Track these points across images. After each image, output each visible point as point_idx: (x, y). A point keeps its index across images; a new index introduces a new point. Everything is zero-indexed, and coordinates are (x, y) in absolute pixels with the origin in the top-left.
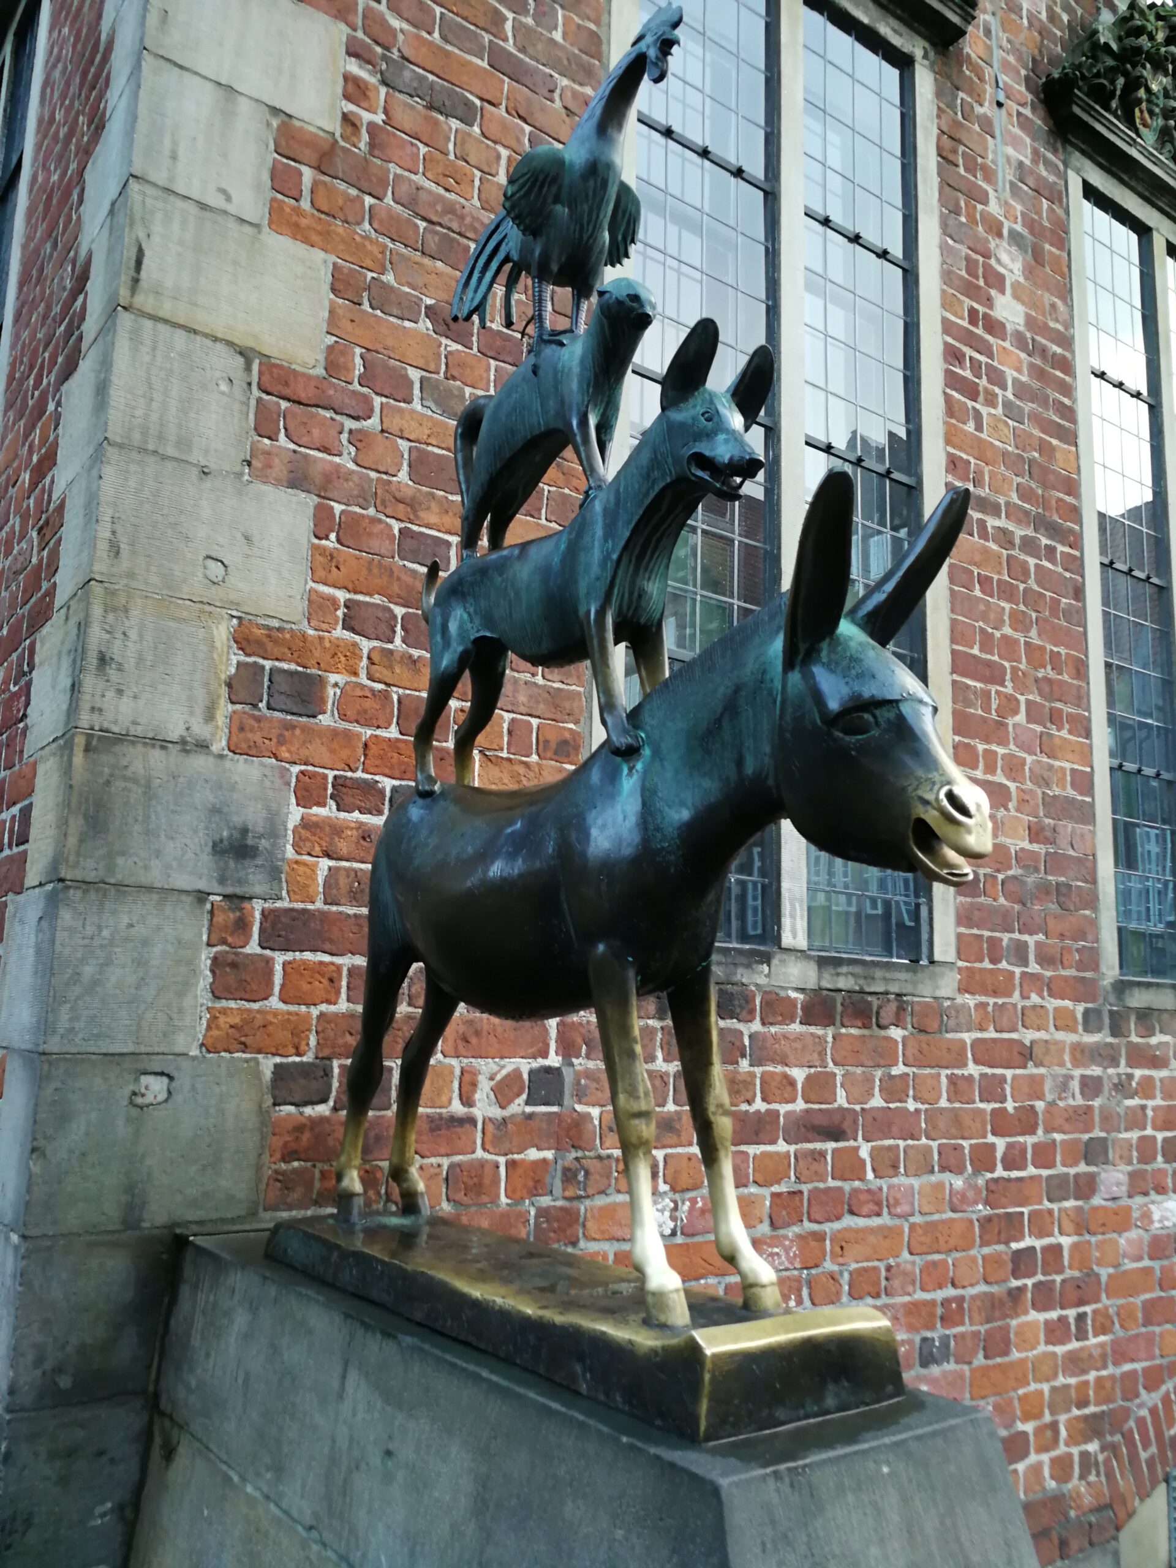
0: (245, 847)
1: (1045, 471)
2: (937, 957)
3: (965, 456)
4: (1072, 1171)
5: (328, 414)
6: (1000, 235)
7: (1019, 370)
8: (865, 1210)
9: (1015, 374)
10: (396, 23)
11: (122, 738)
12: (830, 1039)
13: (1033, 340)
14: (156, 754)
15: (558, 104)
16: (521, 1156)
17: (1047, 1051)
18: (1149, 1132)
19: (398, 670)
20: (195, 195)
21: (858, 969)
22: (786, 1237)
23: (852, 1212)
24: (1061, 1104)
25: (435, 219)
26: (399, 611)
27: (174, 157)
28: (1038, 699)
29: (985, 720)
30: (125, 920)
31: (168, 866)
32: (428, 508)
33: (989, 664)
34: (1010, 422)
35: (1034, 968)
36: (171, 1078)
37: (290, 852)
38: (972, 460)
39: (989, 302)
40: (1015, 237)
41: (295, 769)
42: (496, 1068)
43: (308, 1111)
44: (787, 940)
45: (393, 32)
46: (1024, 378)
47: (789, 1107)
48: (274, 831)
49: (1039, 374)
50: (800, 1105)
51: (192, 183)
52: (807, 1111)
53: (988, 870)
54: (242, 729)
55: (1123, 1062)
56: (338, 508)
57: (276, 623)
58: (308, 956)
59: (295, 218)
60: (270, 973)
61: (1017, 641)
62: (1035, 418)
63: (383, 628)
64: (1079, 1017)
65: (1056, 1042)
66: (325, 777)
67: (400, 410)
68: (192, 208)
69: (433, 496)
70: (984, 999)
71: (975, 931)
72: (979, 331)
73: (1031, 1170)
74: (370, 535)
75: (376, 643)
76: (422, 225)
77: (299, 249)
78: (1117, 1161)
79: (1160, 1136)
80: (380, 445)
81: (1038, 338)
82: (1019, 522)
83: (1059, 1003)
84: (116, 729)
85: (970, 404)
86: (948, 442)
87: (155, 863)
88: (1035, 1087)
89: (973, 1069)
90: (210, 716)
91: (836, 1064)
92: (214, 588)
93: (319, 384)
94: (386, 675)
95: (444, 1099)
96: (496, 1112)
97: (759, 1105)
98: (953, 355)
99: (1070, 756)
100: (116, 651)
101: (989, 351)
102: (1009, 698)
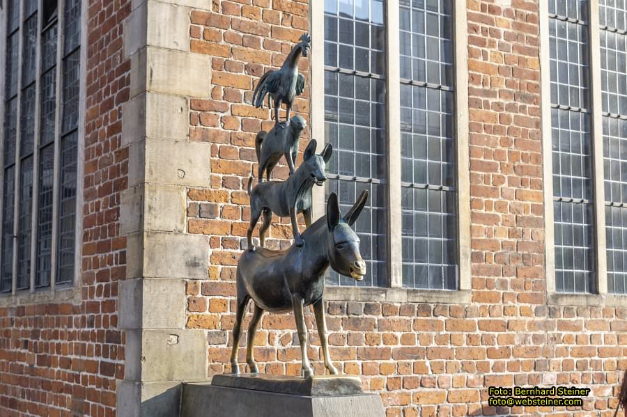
0: (195, 263)
1: (520, 71)
2: (462, 288)
3: (478, 73)
4: (528, 373)
5: (213, 113)
7: (508, 27)
8: (427, 385)
9: (506, 30)
11: (157, 232)
12: (412, 321)
13: (516, 11)
14: (167, 236)
16: (291, 362)
17: (517, 324)
18: (569, 358)
19: (241, 199)
20: (167, 46)
21: (424, 294)
22: (393, 394)
23: (422, 386)
24: (523, 346)
25: (247, 32)
26: (241, 178)
27: (159, 35)
28: (515, 175)
29: (487, 188)
30: (162, 288)
31: (173, 271)
32: (249, 140)
33: (489, 164)
34: (503, 53)
35: (510, 290)
36: (178, 336)
37: (210, 264)
38: (482, 74)
41: (210, 236)
42: (281, 333)
43: (220, 346)
44: (393, 284)
46: (511, 30)
47: (395, 346)
48: (203, 258)
49: (518, 26)
50: (399, 346)
51: (166, 42)
52: (403, 348)
53: (488, 251)
54: (192, 225)
55: (556, 329)
56: (218, 145)
57: (201, 189)
58: (217, 297)
59: (199, 45)
60: (205, 303)
61: (504, 152)
62: (516, 48)
63: (236, 185)
64: (533, 310)
65: (521, 321)
66: (219, 238)
67: (238, 106)
68: (166, 52)
69: (251, 135)
70: (484, 304)
71: (481, 277)
72: (487, 14)
73: (507, 373)
74: (230, 153)
75: (234, 190)
76: (242, 34)
77: (200, 56)
78: (551, 369)
79: (575, 360)
80: (232, 121)
81: (519, 10)
82: (506, 98)
83: (523, 304)
84: (155, 229)
85: (481, 49)
86: (469, 68)
87: (169, 270)
88: (510, 340)
89: (478, 332)
90: (182, 222)
91: (415, 330)
92: (181, 180)
93: (210, 103)
94: (237, 201)
95: (264, 343)
96: (281, 348)
97: (382, 346)
98: (473, 29)
99: (531, 199)
100: (153, 205)
101: (491, 22)
102: (499, 177)
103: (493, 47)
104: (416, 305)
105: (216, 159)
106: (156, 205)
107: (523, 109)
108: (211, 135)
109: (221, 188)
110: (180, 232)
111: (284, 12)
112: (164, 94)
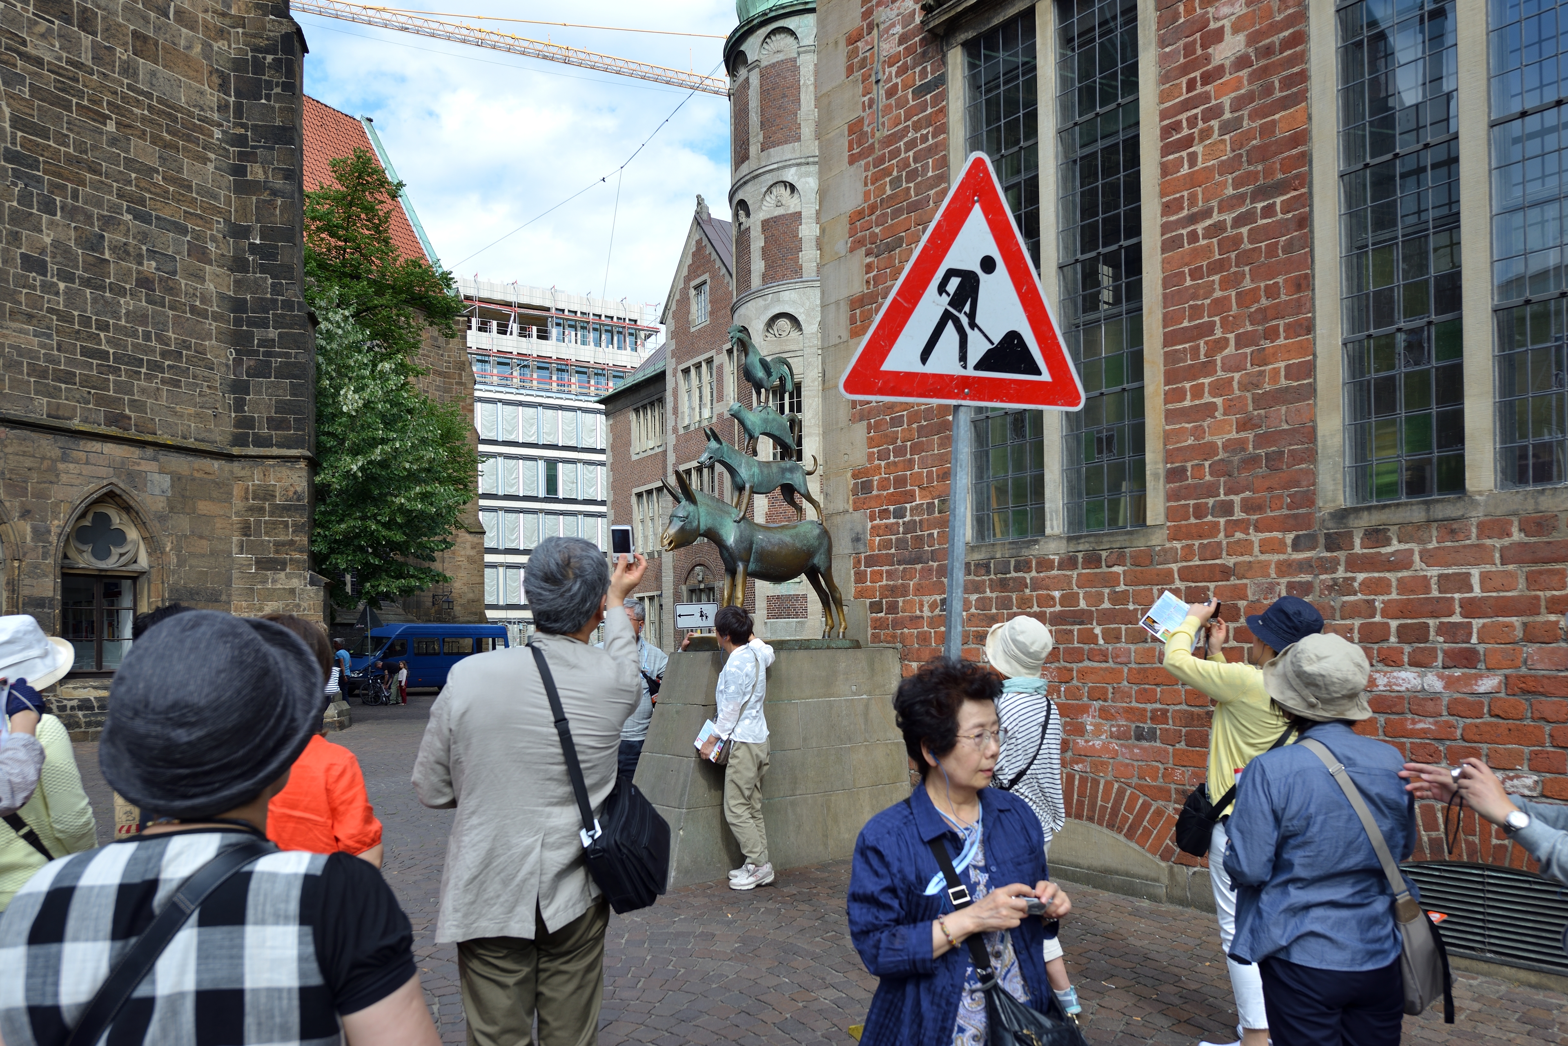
0: (859, 538)
2: (1149, 523)
3: (1178, 195)
8: (1098, 659)
9: (1235, 94)
12: (1075, 576)
13: (1256, 49)
14: (838, 517)
17: (1251, 568)
18: (1380, 619)
21: (1092, 539)
23: (1089, 659)
26: (891, 447)
28: (1250, 328)
29: (1194, 366)
33: (1199, 326)
34: (1228, 136)
35: (1239, 516)
38: (1186, 193)
41: (868, 511)
44: (1048, 531)
46: (1244, 90)
47: (1052, 609)
48: (864, 533)
49: (1262, 72)
50: (1058, 608)
52: (1063, 611)
55: (1341, 569)
57: (861, 467)
62: (1254, 114)
64: (1289, 542)
65: (1261, 562)
66: (876, 511)
70: (1190, 542)
71: (1183, 502)
72: (1197, 91)
79: (1390, 623)
81: (1263, 43)
82: (1232, 208)
83: (1266, 535)
85: (1184, 153)
86: (1163, 195)
88: (1240, 592)
91: (1079, 588)
98: (1170, 131)
99: (1286, 356)
103: (1209, 136)
104: (1080, 555)
106: (830, 491)
107: (1268, 211)
109: (877, 462)
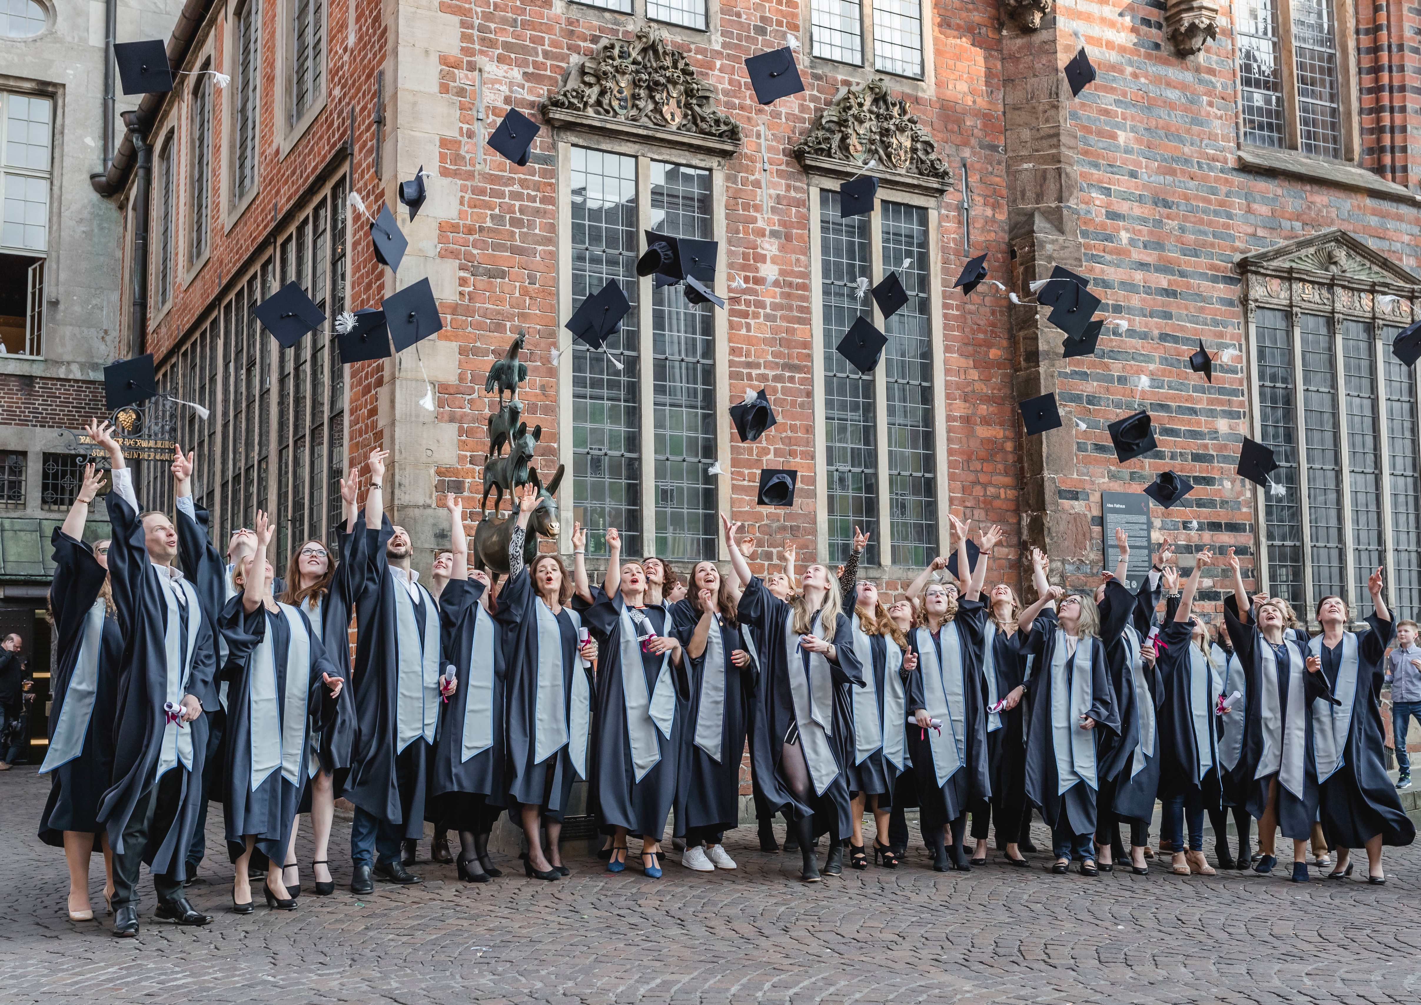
1: (789, 341)
5: (461, 395)
6: (764, 235)
7: (775, 297)
10: (475, 252)
11: (407, 507)
15: (538, 258)
25: (493, 318)
28: (782, 446)
39: (757, 270)
40: (774, 234)
45: (474, 255)
53: (751, 523)
56: (466, 426)
62: (783, 318)
72: (751, 285)
74: (477, 433)
76: (489, 321)
77: (447, 343)
82: (772, 369)
84: (405, 504)
90: (430, 497)
92: (429, 458)
93: (457, 386)
100: (403, 482)
101: (755, 293)
102: (764, 448)
103: (758, 318)
105: (464, 438)
106: (406, 482)
107: (791, 379)
108: (458, 416)
109: (468, 466)
110: (429, 506)
111: (531, 298)
112: (412, 380)
